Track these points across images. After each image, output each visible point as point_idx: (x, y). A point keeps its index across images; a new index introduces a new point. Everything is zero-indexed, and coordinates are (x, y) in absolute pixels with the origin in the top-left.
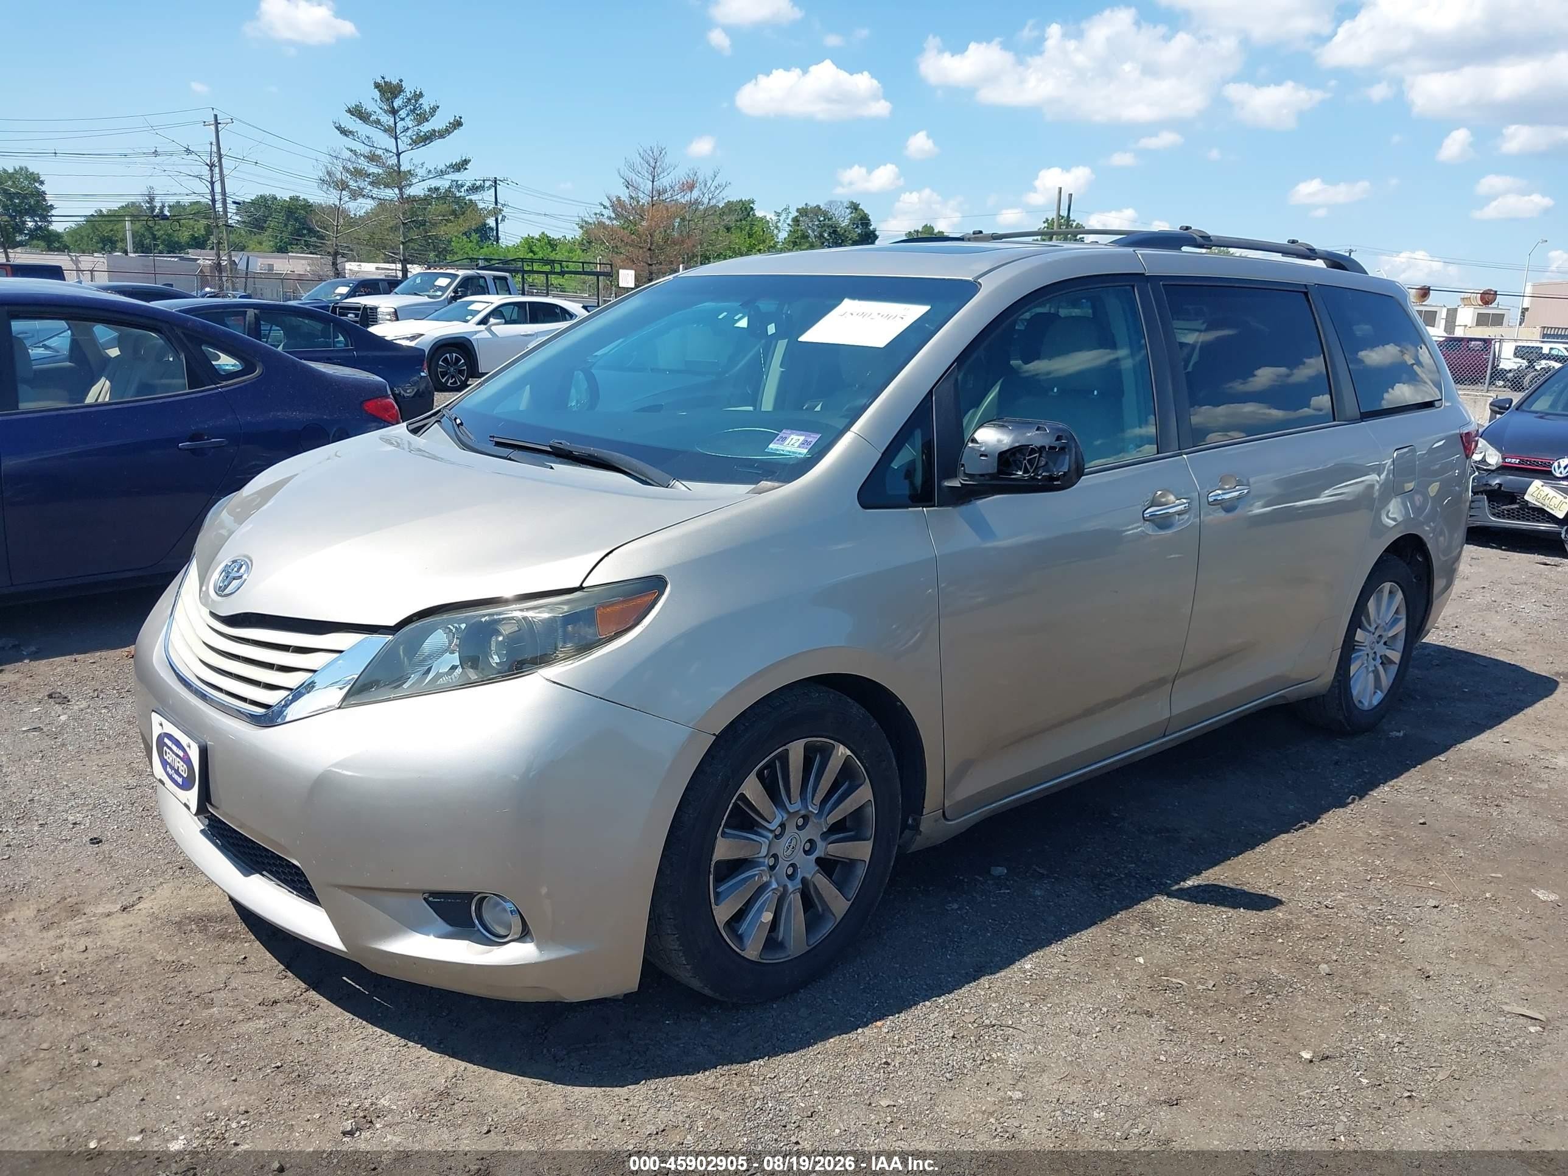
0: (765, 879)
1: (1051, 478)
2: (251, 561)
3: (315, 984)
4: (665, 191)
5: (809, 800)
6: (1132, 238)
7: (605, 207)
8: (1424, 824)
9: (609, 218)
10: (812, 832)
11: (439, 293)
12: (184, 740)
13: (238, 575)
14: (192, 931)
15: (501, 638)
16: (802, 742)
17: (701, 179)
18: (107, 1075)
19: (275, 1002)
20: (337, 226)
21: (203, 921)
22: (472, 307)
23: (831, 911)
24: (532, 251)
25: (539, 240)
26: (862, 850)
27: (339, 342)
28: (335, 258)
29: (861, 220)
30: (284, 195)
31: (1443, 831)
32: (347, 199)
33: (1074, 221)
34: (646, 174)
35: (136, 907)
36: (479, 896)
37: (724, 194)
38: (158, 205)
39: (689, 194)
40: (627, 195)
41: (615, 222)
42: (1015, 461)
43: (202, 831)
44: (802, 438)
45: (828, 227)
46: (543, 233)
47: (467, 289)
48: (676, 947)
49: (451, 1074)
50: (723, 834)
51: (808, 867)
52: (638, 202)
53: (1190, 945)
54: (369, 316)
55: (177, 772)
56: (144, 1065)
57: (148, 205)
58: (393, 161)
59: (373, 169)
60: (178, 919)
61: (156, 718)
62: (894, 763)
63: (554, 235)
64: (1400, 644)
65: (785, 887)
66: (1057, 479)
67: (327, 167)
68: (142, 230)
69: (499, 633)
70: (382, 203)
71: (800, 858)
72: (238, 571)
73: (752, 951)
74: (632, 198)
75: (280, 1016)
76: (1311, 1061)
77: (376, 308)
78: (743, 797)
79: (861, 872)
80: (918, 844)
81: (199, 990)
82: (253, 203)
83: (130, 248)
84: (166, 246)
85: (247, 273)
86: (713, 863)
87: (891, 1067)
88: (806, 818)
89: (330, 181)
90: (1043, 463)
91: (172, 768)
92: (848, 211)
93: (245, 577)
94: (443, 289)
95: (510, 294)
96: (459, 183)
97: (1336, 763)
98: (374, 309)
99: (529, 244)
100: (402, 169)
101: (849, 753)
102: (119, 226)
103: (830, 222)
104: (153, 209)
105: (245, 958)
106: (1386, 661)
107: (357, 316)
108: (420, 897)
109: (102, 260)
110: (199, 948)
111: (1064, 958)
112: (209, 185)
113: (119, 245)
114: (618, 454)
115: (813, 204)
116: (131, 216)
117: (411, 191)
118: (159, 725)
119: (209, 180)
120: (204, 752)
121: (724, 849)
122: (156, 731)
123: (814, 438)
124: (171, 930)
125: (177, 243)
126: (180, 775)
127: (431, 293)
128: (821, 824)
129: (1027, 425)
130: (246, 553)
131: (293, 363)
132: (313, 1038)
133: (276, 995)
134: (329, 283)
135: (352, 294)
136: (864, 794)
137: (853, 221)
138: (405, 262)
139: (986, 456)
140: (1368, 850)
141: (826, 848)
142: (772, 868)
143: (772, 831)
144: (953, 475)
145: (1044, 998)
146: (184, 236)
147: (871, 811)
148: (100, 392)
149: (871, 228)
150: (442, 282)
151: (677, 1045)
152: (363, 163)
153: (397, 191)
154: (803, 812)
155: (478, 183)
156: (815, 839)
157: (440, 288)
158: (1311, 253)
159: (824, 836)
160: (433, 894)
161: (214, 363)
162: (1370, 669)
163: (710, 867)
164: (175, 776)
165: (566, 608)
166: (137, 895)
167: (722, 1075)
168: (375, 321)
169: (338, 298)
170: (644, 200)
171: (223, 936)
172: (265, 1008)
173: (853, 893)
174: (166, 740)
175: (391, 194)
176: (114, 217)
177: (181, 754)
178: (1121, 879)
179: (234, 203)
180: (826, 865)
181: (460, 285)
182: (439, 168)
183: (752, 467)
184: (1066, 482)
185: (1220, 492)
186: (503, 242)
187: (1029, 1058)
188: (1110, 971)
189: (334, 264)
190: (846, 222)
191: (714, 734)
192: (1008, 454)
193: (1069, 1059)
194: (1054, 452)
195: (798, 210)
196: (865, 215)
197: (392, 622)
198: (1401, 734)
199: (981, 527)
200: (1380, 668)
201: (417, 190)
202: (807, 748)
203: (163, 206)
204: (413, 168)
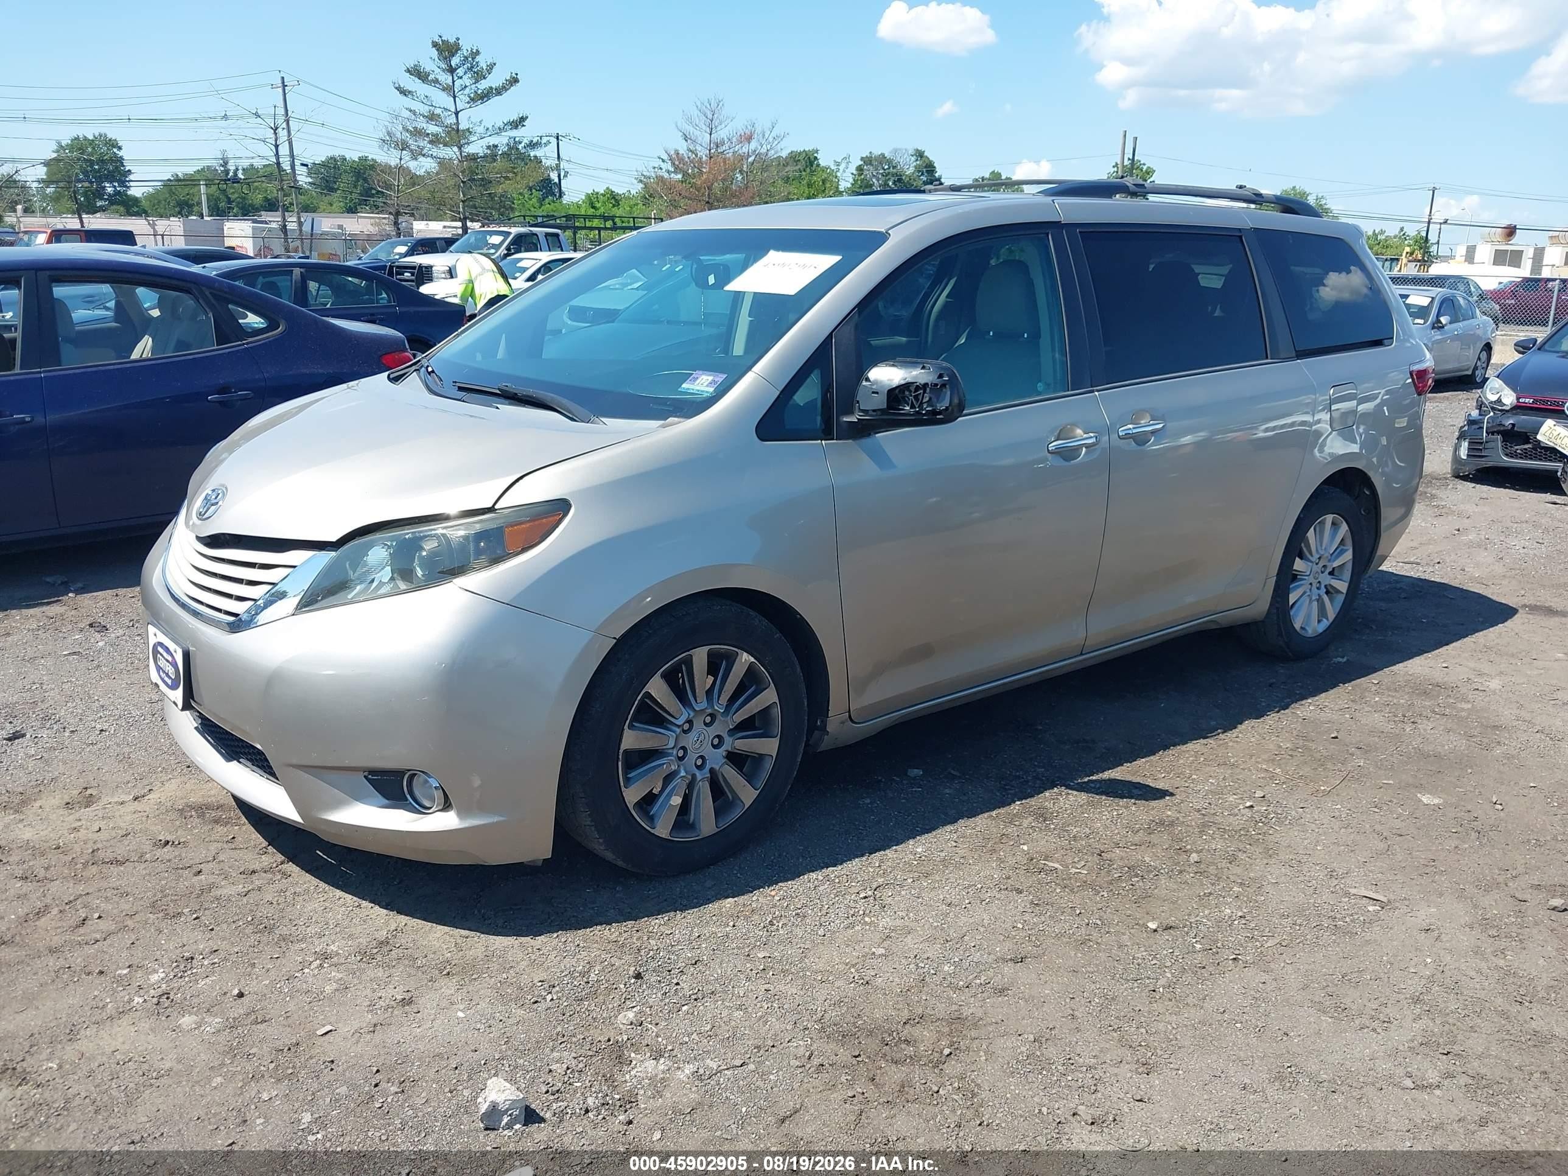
0: (673, 768)
1: (935, 413)
2: (226, 488)
3: (292, 857)
4: (723, 144)
5: (715, 700)
6: (1063, 187)
7: (663, 161)
8: (1336, 738)
9: (668, 172)
10: (718, 728)
11: (492, 251)
12: (172, 646)
13: (216, 501)
14: (191, 816)
15: (424, 553)
16: (706, 649)
17: (759, 130)
18: (105, 925)
19: (254, 872)
20: (398, 186)
21: (201, 809)
22: (521, 264)
23: (740, 799)
24: (593, 207)
25: (604, 195)
26: (769, 746)
27: (382, 299)
28: (396, 219)
29: (926, 167)
30: (353, 156)
31: (1351, 744)
32: (407, 158)
33: (1144, 164)
34: (704, 127)
35: (147, 798)
36: (409, 773)
37: (782, 144)
38: (232, 168)
39: (747, 146)
40: (685, 148)
41: (672, 175)
42: (904, 398)
43: (196, 728)
44: (710, 378)
45: (893, 175)
46: (608, 188)
47: (521, 246)
48: (589, 823)
49: (393, 928)
50: (631, 727)
51: (716, 759)
52: (696, 155)
53: (1075, 836)
54: (424, 274)
55: (167, 675)
56: (137, 918)
57: (222, 169)
58: (453, 120)
59: (432, 129)
60: (180, 807)
61: (152, 629)
62: (799, 670)
63: (619, 190)
64: (1347, 574)
65: (694, 776)
66: (940, 413)
67: (387, 128)
68: (217, 194)
69: (422, 549)
70: (442, 163)
71: (708, 751)
72: (216, 498)
73: (662, 829)
74: (690, 150)
75: (257, 882)
76: (1155, 931)
77: (431, 267)
78: (648, 695)
79: (768, 765)
80: (826, 744)
81: (191, 862)
82: (323, 165)
83: (205, 211)
84: (241, 208)
85: (312, 235)
86: (621, 751)
87: (775, 927)
88: (713, 716)
89: (390, 141)
90: (927, 399)
91: (164, 672)
92: (913, 159)
93: (220, 503)
94: (496, 247)
95: (562, 250)
96: (517, 139)
97: (1271, 685)
98: (429, 268)
99: (592, 200)
100: (461, 127)
101: (752, 659)
102: (194, 190)
103: (895, 171)
104: (227, 172)
105: (234, 838)
106: (1330, 591)
107: (413, 274)
108: (360, 777)
109: (179, 224)
110: (197, 827)
111: (955, 844)
112: (273, 148)
113: (195, 209)
114: (552, 395)
115: (877, 152)
116: (206, 180)
117: (470, 149)
118: (155, 635)
119: (274, 143)
120: (187, 656)
121: (631, 739)
122: (152, 641)
123: (721, 378)
124: (173, 815)
125: (251, 205)
126: (170, 677)
127: (485, 251)
128: (727, 722)
129: (914, 365)
130: (223, 483)
131: (315, 320)
132: (282, 900)
133: (257, 866)
134: (388, 243)
135: (411, 252)
136: (769, 696)
137: (918, 169)
138: (464, 220)
139: (877, 393)
140: (1273, 760)
141: (733, 743)
142: (681, 759)
143: (678, 726)
144: (851, 412)
145: (927, 875)
146: (258, 199)
147: (777, 712)
148: (144, 348)
149: (937, 175)
150: (496, 240)
151: (593, 908)
152: (422, 124)
153: (455, 149)
154: (709, 711)
155: (535, 140)
156: (721, 734)
157: (494, 246)
158: (1257, 198)
159: (732, 732)
160: (373, 772)
161: (241, 321)
162: (1314, 598)
163: (618, 755)
164: (166, 679)
165: (478, 526)
166: (148, 788)
167: (625, 932)
168: (430, 279)
169: (397, 257)
170: (703, 153)
171: (216, 821)
172: (245, 876)
173: (761, 782)
174: (159, 649)
175: (450, 153)
176: (189, 181)
177: (170, 659)
178: (1028, 782)
179: (302, 165)
180: (736, 759)
181: (513, 242)
182: (497, 126)
183: (665, 404)
184: (949, 416)
185: (1130, 426)
186: (566, 200)
187: (899, 922)
188: (994, 855)
189: (396, 224)
190: (912, 170)
191: (615, 638)
192: (897, 391)
193: (935, 924)
194: (936, 389)
195: (862, 159)
196: (931, 162)
197: (334, 538)
198: (1345, 660)
199: (880, 457)
200: (1326, 598)
201: (476, 147)
202: (710, 654)
203: (237, 169)
204: (471, 126)
